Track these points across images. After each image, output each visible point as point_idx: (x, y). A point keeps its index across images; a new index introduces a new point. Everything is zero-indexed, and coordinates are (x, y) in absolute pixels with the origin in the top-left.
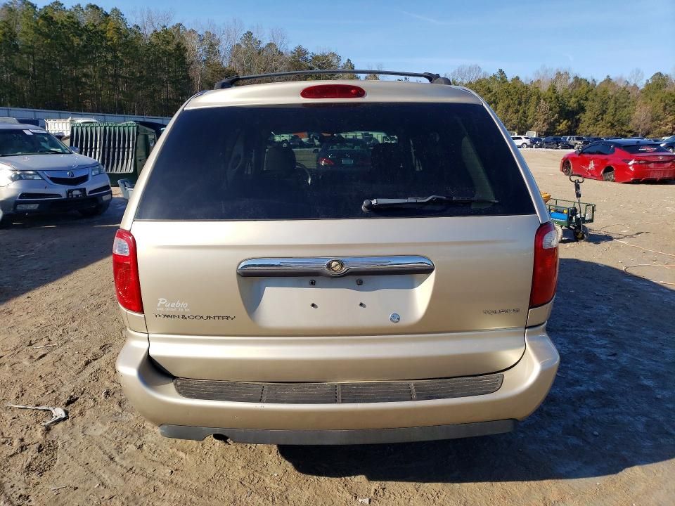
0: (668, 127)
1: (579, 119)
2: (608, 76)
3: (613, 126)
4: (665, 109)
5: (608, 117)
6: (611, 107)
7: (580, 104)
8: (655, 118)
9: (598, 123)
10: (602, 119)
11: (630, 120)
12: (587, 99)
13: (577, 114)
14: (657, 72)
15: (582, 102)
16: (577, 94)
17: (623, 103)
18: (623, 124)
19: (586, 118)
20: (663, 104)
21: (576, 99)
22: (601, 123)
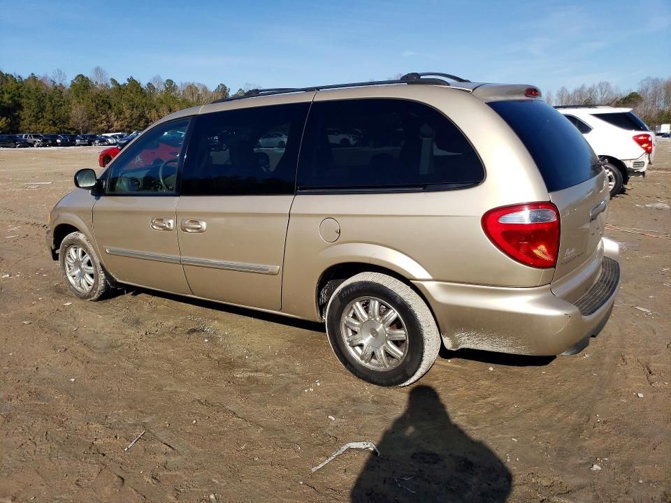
0: (103, 125)
1: (18, 116)
2: (33, 74)
3: (55, 124)
4: (97, 109)
5: (48, 115)
6: (48, 105)
7: (15, 101)
8: (91, 117)
9: (39, 121)
10: (43, 117)
11: (68, 118)
12: (20, 96)
13: (15, 111)
14: (79, 74)
15: (16, 99)
16: (9, 90)
17: (58, 102)
18: (64, 122)
19: (26, 114)
20: (94, 104)
21: (10, 96)
22: (44, 121)
